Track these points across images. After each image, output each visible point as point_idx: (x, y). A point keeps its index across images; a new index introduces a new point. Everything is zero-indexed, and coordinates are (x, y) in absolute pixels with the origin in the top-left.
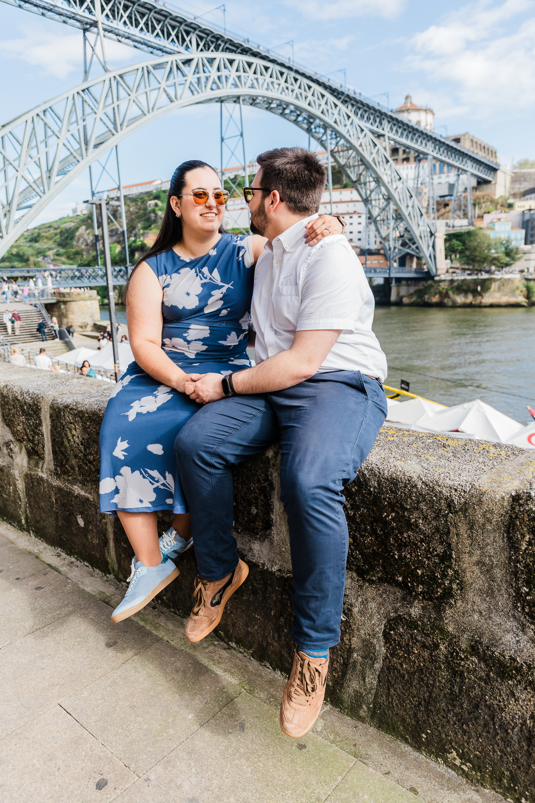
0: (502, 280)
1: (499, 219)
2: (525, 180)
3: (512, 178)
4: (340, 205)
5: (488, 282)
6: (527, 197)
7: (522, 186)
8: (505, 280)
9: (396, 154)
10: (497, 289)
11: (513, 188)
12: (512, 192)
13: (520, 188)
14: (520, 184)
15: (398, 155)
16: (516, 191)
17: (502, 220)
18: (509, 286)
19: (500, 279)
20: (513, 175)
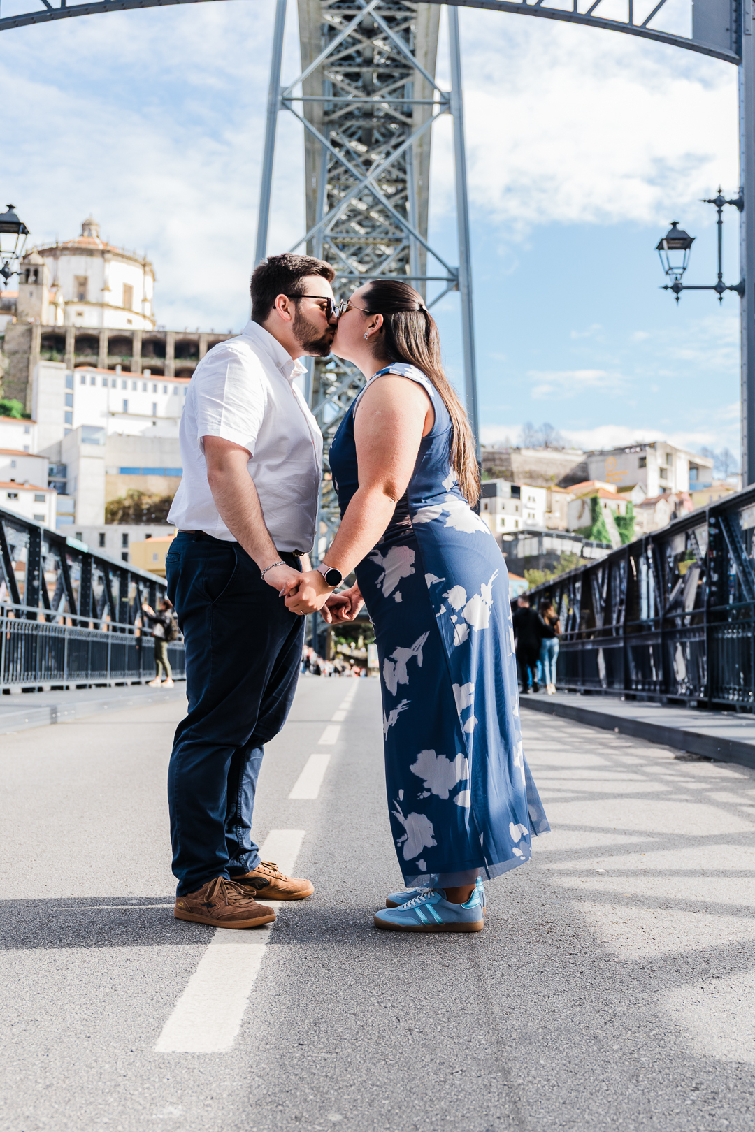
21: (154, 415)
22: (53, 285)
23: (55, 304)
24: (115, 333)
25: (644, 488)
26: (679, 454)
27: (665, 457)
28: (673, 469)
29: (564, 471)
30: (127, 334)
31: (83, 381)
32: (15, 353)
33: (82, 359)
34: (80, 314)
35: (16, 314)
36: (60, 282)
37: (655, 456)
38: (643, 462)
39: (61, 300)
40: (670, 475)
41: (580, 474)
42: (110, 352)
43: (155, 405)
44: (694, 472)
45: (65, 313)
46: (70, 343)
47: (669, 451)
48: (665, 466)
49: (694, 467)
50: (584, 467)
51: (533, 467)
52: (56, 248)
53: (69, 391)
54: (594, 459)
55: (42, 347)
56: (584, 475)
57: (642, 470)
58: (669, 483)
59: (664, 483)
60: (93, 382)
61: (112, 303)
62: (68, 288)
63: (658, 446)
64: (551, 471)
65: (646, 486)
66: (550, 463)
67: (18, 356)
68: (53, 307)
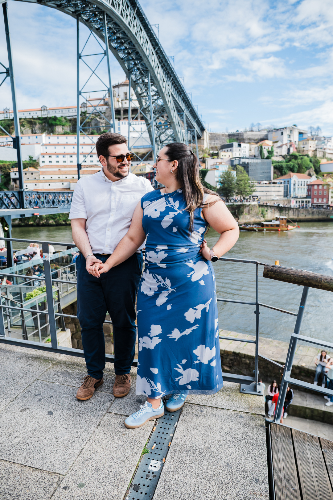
0: (250, 206)
1: (221, 163)
2: (217, 139)
3: (209, 137)
4: (84, 147)
5: (242, 207)
6: (224, 150)
7: (216, 143)
8: (252, 205)
9: (127, 114)
10: (247, 213)
11: (210, 144)
12: (211, 146)
13: (214, 144)
14: (214, 141)
15: (128, 114)
16: (212, 145)
17: (223, 163)
18: (255, 210)
19: (249, 205)
20: (210, 135)
21: (141, 131)
22: (119, 96)
23: (118, 101)
24: (133, 108)
25: (282, 141)
26: (295, 130)
27: (290, 131)
28: (293, 135)
29: (260, 137)
30: (136, 108)
31: (122, 124)
32: (108, 116)
33: (125, 116)
34: (126, 103)
35: (108, 106)
36: (120, 95)
37: (286, 131)
38: (282, 134)
39: (120, 100)
40: (291, 136)
41: (265, 138)
42: (132, 114)
43: (141, 128)
44: (301, 135)
45: (122, 103)
46: (122, 112)
47: (291, 129)
48: (290, 134)
49: (300, 133)
50: (267, 136)
51: (250, 137)
52: (119, 85)
53: (119, 127)
54: (270, 133)
55: (115, 114)
56: (266, 138)
57: (282, 136)
58: (291, 139)
59: (289, 139)
60: (125, 124)
61: (134, 99)
62: (122, 96)
63: (287, 128)
64: (256, 138)
65: (283, 141)
66: (256, 135)
67: (109, 117)
68: (118, 102)
